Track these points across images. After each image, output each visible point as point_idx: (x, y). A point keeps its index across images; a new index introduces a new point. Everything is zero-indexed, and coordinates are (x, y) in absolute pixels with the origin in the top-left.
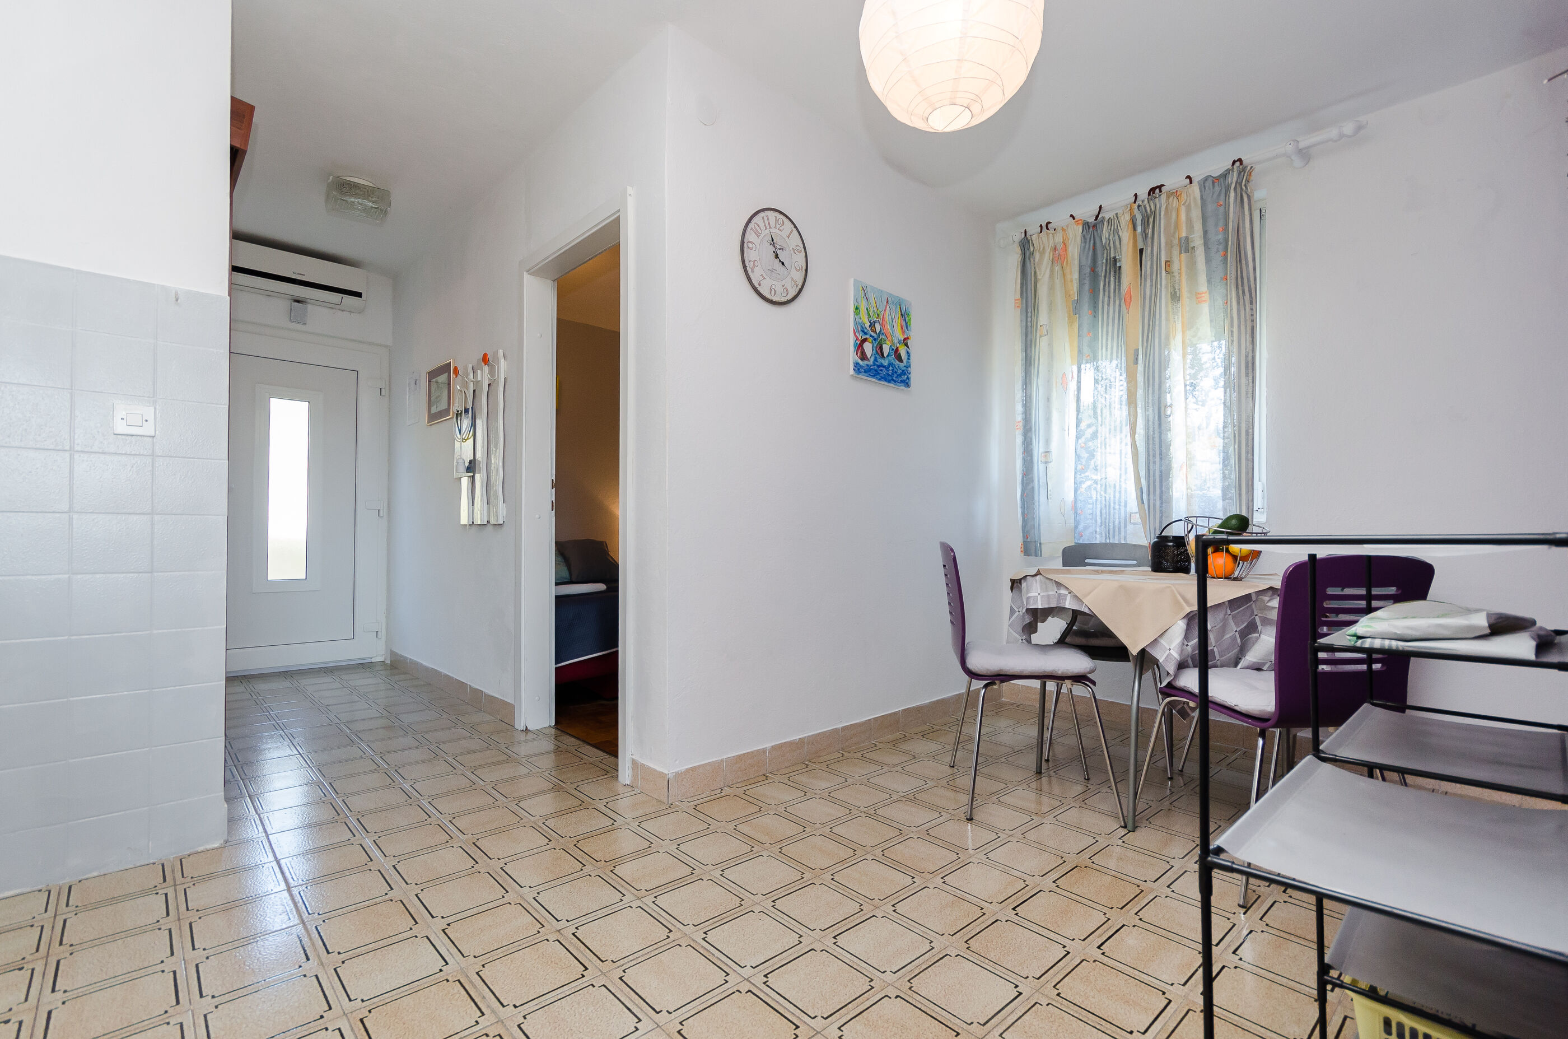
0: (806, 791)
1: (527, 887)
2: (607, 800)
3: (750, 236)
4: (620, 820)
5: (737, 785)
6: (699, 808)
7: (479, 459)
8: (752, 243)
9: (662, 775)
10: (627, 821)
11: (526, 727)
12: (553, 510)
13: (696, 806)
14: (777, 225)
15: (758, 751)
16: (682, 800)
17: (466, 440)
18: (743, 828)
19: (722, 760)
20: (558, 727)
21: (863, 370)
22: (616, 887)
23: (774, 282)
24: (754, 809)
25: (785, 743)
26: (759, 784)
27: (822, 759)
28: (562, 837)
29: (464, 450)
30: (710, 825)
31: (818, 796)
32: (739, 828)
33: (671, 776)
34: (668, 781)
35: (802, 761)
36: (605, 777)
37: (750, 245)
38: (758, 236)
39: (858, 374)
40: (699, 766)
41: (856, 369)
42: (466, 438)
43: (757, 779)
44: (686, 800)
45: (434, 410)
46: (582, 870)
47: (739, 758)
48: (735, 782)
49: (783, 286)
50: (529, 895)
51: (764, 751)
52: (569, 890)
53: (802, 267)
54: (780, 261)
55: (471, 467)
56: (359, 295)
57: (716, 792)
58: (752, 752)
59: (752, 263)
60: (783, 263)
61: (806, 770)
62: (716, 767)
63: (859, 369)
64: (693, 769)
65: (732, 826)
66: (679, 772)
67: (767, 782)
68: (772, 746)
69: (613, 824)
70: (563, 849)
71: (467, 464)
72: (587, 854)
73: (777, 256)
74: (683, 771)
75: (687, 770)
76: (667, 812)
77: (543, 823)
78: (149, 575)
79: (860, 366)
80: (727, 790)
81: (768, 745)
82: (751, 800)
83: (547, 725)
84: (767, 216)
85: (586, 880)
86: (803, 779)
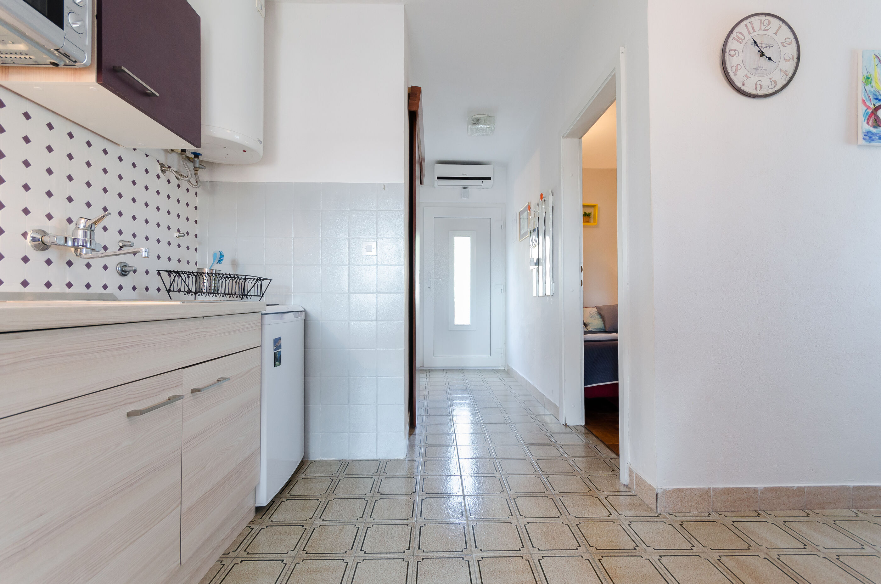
0: (806, 544)
1: (537, 548)
2: (608, 494)
3: (732, 44)
4: (615, 515)
5: (726, 514)
6: (685, 525)
7: (541, 258)
8: (734, 50)
9: (653, 489)
10: (621, 517)
11: (566, 423)
12: (582, 286)
13: (682, 522)
14: (763, 28)
15: (748, 489)
16: (671, 513)
17: (535, 247)
18: (729, 563)
19: (709, 489)
20: (587, 427)
21: (877, 138)
22: (600, 577)
23: (758, 79)
24: (742, 545)
25: (780, 488)
26: (750, 519)
27: (827, 512)
28: (570, 515)
29: (534, 254)
30: (694, 546)
31: (822, 555)
32: (723, 559)
33: (659, 491)
34: (657, 495)
35: (803, 508)
36: (611, 473)
37: (732, 53)
38: (741, 43)
39: (870, 142)
40: (687, 489)
41: (867, 138)
42: (535, 246)
43: (748, 514)
44: (674, 514)
45: (522, 233)
46: (577, 549)
47: (728, 491)
48: (723, 509)
49: (770, 79)
50: (537, 555)
51: (755, 490)
52: (564, 563)
53: (793, 56)
54: (767, 57)
55: (538, 263)
56: (489, 178)
57: (703, 514)
58: (742, 489)
59: (734, 68)
60: (770, 59)
61: (807, 519)
62: (705, 494)
63: (870, 137)
64: (681, 490)
65: (716, 555)
66: (667, 490)
67: (758, 519)
68: (764, 487)
69: (609, 517)
70: (568, 525)
71: (535, 261)
72: (584, 536)
73: (762, 54)
74: (670, 490)
75: (674, 490)
76: (655, 520)
77: (560, 498)
78: (375, 322)
79: (873, 134)
80: (714, 516)
81: (761, 486)
82: (739, 534)
83: (579, 424)
84: (751, 23)
85: (578, 560)
86: (803, 528)
